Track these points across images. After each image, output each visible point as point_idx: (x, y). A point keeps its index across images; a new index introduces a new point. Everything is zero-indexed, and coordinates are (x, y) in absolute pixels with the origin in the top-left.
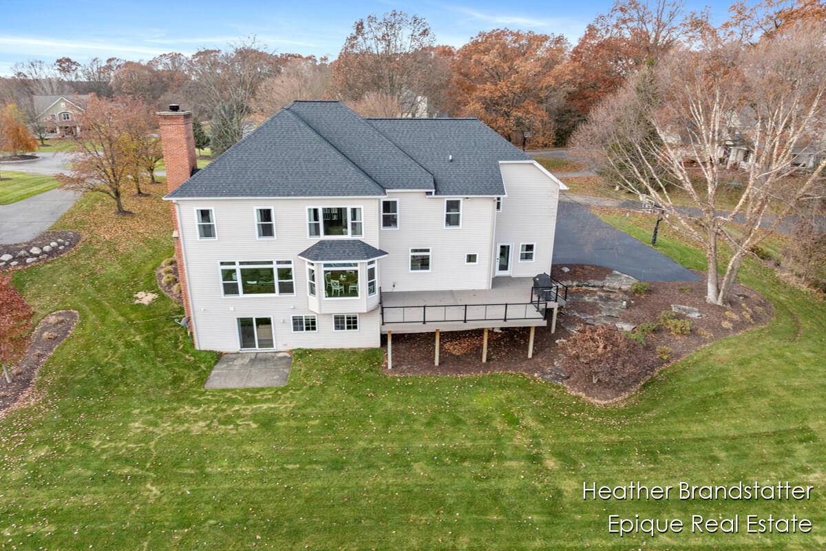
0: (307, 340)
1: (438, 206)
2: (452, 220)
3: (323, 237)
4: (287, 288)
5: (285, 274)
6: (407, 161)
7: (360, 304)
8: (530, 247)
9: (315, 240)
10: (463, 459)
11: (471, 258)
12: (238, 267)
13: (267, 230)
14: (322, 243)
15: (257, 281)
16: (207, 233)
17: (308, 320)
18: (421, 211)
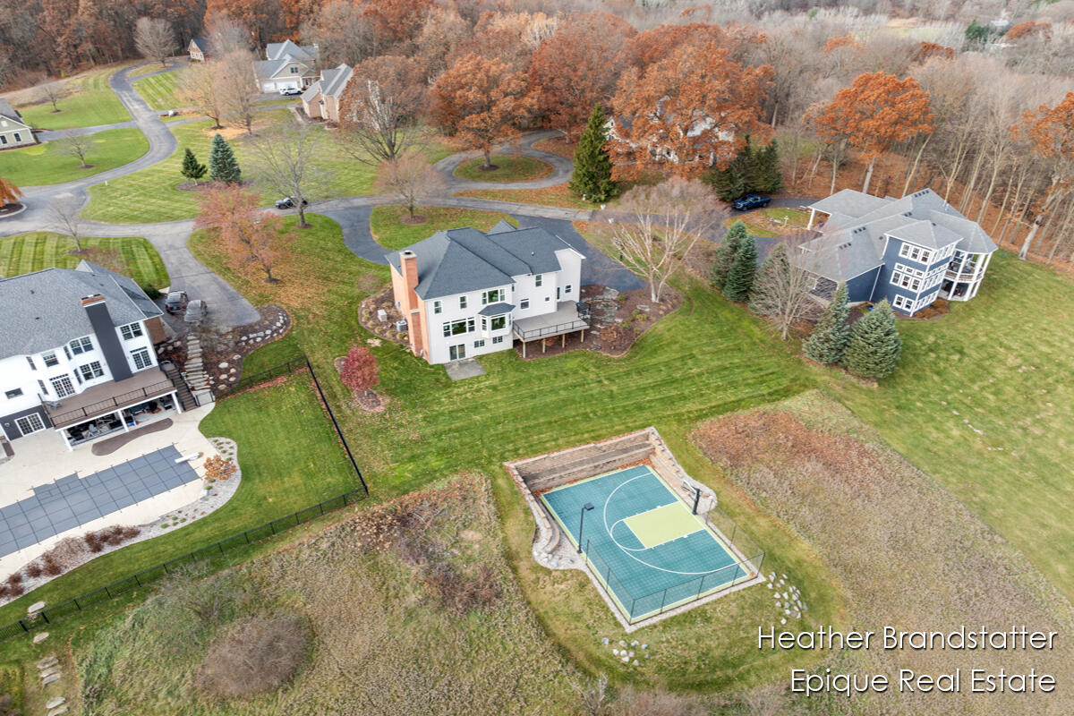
0: (481, 351)
1: (533, 279)
2: (538, 284)
3: (488, 304)
4: (472, 329)
5: (472, 323)
6: (515, 259)
7: (505, 331)
8: (569, 287)
9: (485, 306)
10: (575, 387)
11: (547, 299)
12: (450, 324)
13: (463, 306)
14: (488, 307)
15: (460, 328)
16: (437, 311)
17: (485, 341)
18: (525, 282)
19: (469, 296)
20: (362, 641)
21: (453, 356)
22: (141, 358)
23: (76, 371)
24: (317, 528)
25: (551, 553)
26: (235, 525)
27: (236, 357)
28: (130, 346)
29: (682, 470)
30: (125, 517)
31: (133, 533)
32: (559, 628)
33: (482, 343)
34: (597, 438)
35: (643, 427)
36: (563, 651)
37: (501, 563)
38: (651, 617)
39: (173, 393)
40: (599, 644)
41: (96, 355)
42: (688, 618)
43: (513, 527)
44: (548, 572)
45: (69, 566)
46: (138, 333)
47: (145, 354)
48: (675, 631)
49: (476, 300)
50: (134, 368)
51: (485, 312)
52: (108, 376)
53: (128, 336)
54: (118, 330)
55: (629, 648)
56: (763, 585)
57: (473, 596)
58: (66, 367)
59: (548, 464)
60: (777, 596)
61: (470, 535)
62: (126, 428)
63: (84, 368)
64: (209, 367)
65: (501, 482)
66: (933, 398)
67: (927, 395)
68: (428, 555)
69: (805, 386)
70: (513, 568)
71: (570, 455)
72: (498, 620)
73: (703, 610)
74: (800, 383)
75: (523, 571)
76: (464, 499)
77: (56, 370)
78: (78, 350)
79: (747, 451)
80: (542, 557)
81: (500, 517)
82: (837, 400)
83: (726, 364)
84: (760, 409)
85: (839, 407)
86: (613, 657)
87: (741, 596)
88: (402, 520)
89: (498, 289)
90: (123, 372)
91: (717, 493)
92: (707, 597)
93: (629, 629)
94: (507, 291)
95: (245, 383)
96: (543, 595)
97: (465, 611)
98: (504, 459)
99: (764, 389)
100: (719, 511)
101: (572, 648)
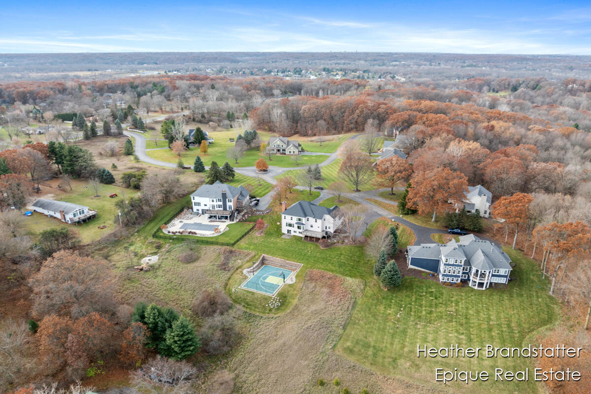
0: (295, 234)
1: (314, 220)
4: (293, 227)
5: (293, 225)
6: (312, 213)
7: (302, 231)
8: (330, 227)
11: (318, 227)
12: (288, 223)
13: (292, 220)
14: (298, 222)
15: (290, 225)
16: (285, 218)
18: (312, 220)
19: (293, 217)
20: (202, 264)
21: (288, 233)
22: (230, 207)
23: (217, 205)
24: (219, 247)
25: (248, 272)
26: (209, 240)
27: (250, 215)
28: (228, 204)
29: (295, 275)
30: (197, 231)
31: (196, 234)
32: (231, 281)
33: (296, 232)
34: (287, 260)
35: (302, 263)
36: (226, 284)
37: (236, 267)
38: (246, 288)
39: (229, 216)
40: (233, 287)
41: (221, 203)
42: (251, 292)
43: (248, 264)
44: (243, 273)
45: (183, 234)
46: (231, 202)
48: (245, 292)
49: (295, 219)
50: (228, 209)
51: (296, 223)
52: (222, 209)
53: (229, 202)
54: (227, 200)
55: (235, 290)
56: (273, 297)
57: (225, 268)
58: (215, 203)
59: (272, 259)
60: (272, 301)
61: (239, 261)
62: (218, 220)
63: (219, 205)
64: (243, 216)
65: (257, 256)
66: (403, 303)
67: (402, 301)
68: (228, 259)
69: (362, 278)
70: (237, 269)
71: (278, 260)
72: (223, 274)
73: (255, 293)
74: (362, 277)
75: (238, 271)
76: (247, 255)
77: (213, 203)
78: (219, 201)
79: (317, 280)
80: (245, 272)
81: (248, 261)
82: (366, 285)
83: (346, 263)
84: (337, 275)
85: (362, 287)
86: (232, 290)
87: (265, 295)
88: (231, 252)
89: (301, 218)
90: (225, 209)
91: (295, 283)
92: (259, 292)
93: (239, 287)
94: (304, 220)
95: (246, 221)
96: (236, 276)
97: (221, 269)
98: (264, 253)
99: (348, 273)
100: (290, 285)
101: (229, 285)
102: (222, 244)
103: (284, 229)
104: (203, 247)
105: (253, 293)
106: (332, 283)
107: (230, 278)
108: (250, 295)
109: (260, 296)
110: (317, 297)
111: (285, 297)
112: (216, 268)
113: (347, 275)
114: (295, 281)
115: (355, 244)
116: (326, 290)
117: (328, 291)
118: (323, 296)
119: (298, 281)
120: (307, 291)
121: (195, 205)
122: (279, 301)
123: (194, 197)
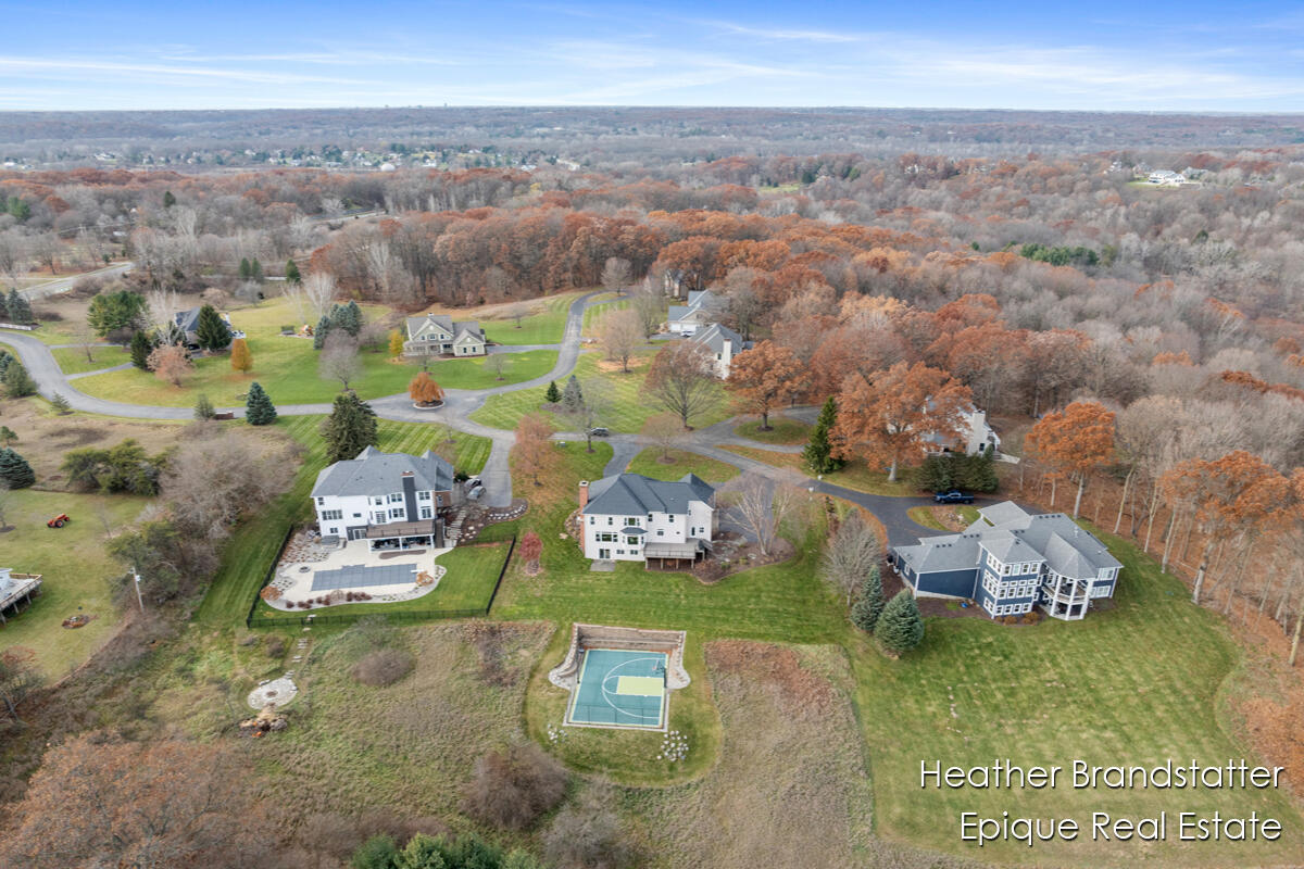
0: (621, 558)
1: (667, 516)
3: (628, 526)
4: (616, 541)
5: (615, 537)
6: (658, 501)
7: (639, 547)
8: (703, 529)
9: (626, 527)
11: (679, 533)
12: (601, 534)
14: (628, 528)
15: (607, 538)
16: (593, 523)
17: (621, 550)
18: (660, 518)
19: (615, 517)
20: (432, 679)
21: (601, 556)
22: (426, 512)
23: (390, 512)
24: (453, 624)
25: (562, 677)
26: (415, 609)
27: (481, 525)
28: (421, 504)
29: (681, 662)
30: (368, 590)
31: (369, 598)
32: (531, 712)
33: (623, 552)
34: (641, 627)
35: (680, 629)
36: (525, 723)
37: (527, 671)
38: (583, 723)
39: (431, 535)
40: (545, 726)
41: (402, 505)
42: (602, 732)
43: (551, 657)
44: (550, 684)
45: (334, 603)
46: (428, 498)
47: (429, 511)
48: (588, 735)
49: (620, 522)
50: (420, 517)
51: (625, 531)
52: (405, 519)
53: (422, 498)
54: (417, 494)
55: (557, 733)
56: (663, 734)
57: (500, 679)
58: (385, 507)
59: (602, 632)
60: (666, 742)
61: (524, 652)
62: (401, 549)
63: (395, 511)
64: (464, 528)
65: (564, 632)
66: (945, 681)
67: (940, 678)
68: (494, 653)
69: (832, 641)
70: (532, 676)
71: (618, 631)
72: (503, 695)
73: (614, 731)
74: (830, 638)
75: (537, 679)
76: (536, 633)
77: (380, 508)
78: (394, 500)
79: (738, 665)
80: (553, 676)
81: (548, 650)
82: (849, 657)
83: (780, 609)
84: (776, 644)
85: (845, 662)
86: (547, 735)
87: (642, 733)
88: (493, 632)
89: (636, 517)
90: (413, 517)
91: (692, 682)
92: (622, 726)
93: (565, 724)
94: (642, 521)
95: (476, 541)
96: (537, 694)
97: (490, 685)
98: (576, 620)
99: (794, 634)
100: (682, 690)
101: (530, 723)
102: (458, 615)
103: (591, 549)
104: (408, 630)
105: (611, 734)
106: (778, 667)
107: (525, 704)
108: (604, 739)
109: (631, 738)
110: (763, 708)
111: (690, 725)
112: (475, 685)
113: (796, 640)
114: (689, 680)
115: (776, 561)
116: (773, 687)
117: (780, 689)
118: (776, 704)
119: (695, 677)
120: (732, 697)
121: (325, 518)
122: (682, 738)
123: (321, 499)
